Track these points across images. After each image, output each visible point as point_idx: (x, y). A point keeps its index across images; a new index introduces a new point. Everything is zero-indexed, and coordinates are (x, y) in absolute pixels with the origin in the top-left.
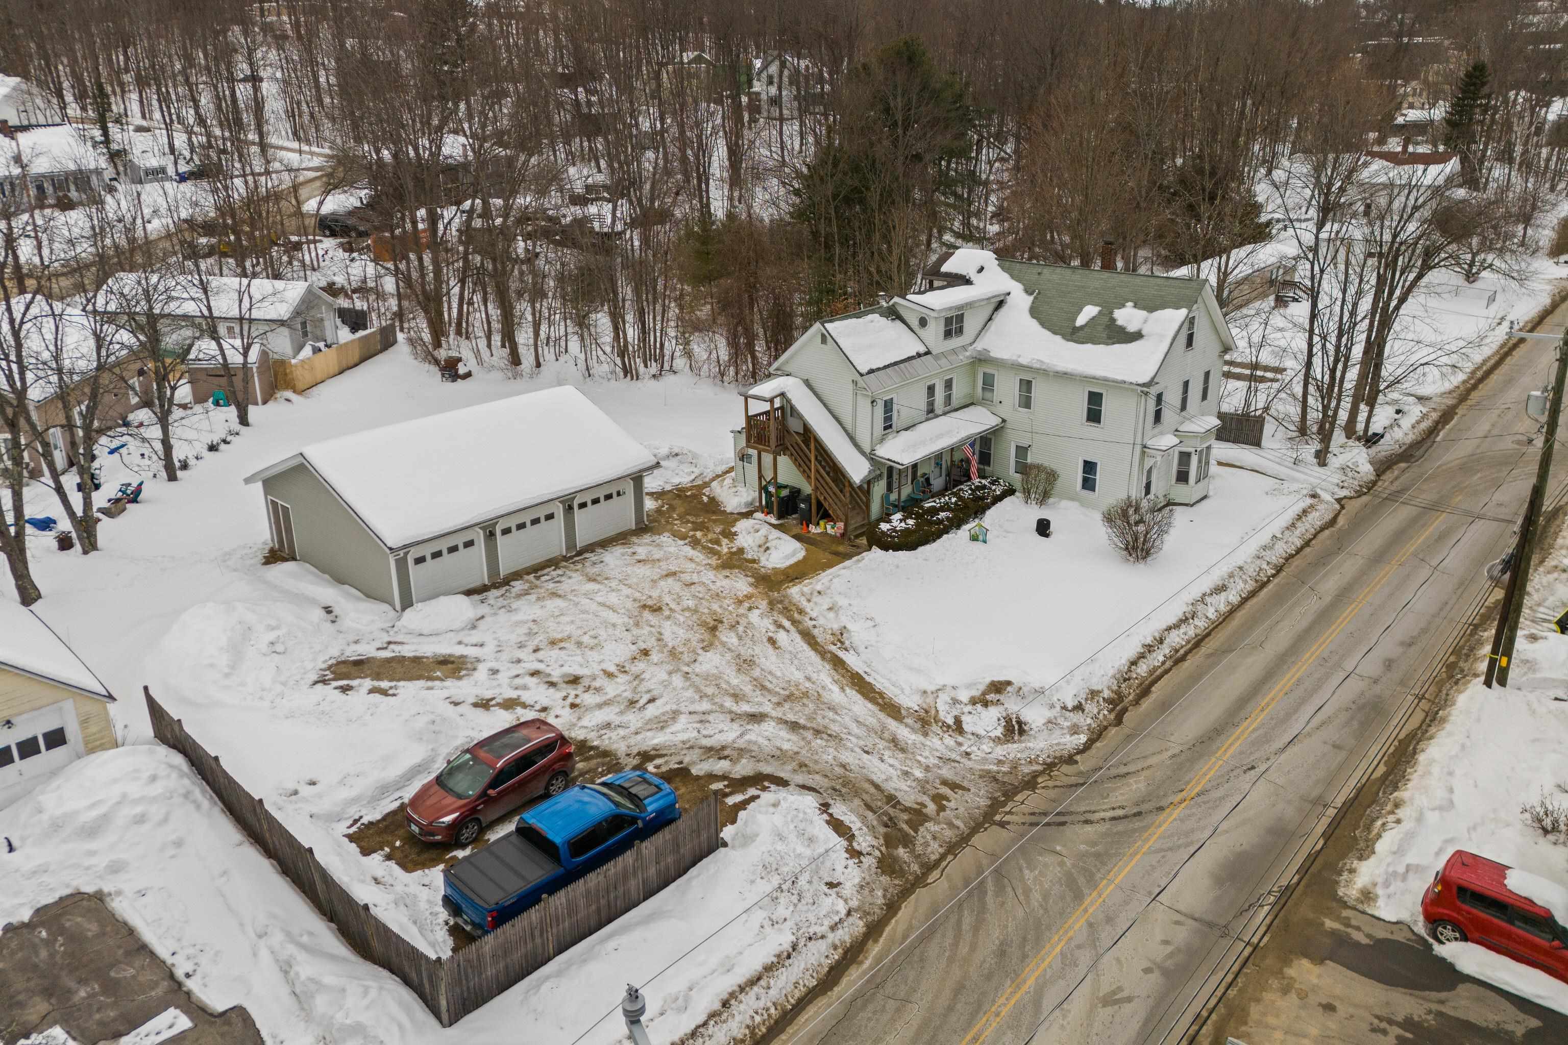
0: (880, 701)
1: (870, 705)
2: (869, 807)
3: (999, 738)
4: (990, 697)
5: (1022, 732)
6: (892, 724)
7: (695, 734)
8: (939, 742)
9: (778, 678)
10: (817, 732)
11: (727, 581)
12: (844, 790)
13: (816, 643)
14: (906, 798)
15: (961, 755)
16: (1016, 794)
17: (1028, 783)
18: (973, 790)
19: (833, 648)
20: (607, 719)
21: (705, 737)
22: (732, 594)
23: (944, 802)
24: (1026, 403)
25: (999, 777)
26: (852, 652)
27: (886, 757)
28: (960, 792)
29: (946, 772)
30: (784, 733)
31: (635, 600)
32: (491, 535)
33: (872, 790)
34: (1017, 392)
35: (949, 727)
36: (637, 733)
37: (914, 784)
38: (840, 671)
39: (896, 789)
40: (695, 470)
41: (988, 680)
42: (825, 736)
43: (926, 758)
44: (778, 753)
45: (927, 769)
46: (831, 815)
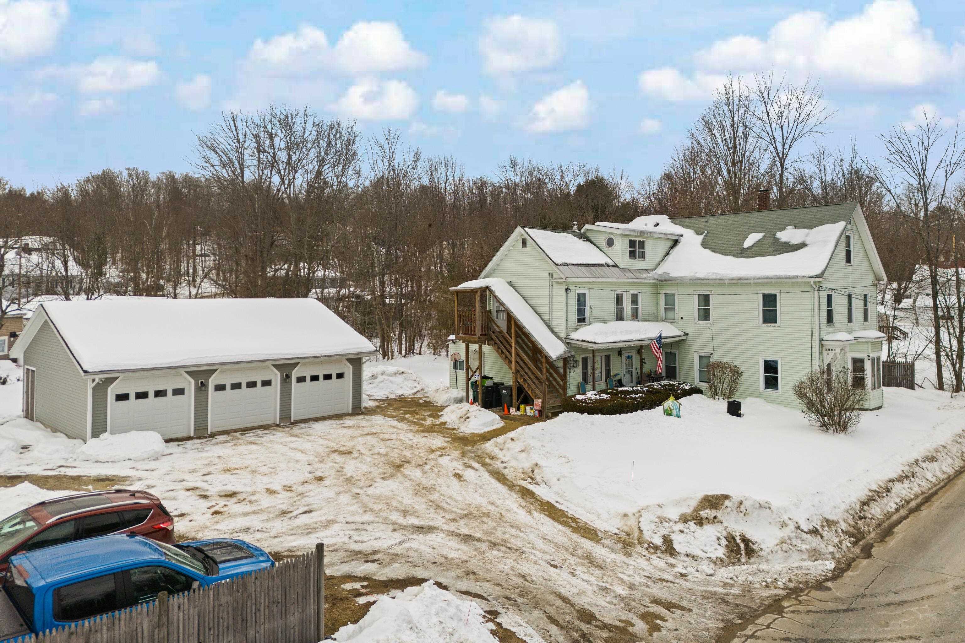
0: (573, 524)
1: (560, 527)
2: (553, 620)
3: (721, 560)
4: (704, 513)
5: (750, 552)
6: (587, 544)
7: (346, 539)
8: (646, 563)
9: (457, 501)
10: (494, 545)
11: (425, 439)
12: (520, 600)
13: (506, 479)
14: (604, 613)
15: (675, 576)
16: (758, 617)
17: (769, 606)
18: (695, 610)
19: (523, 483)
20: (248, 525)
21: (356, 542)
22: (427, 447)
23: (658, 622)
24: (705, 315)
25: (730, 598)
26: (543, 485)
27: (578, 572)
28: (679, 612)
29: (657, 591)
30: (453, 543)
31: (328, 447)
32: (202, 387)
33: (559, 603)
34: (696, 307)
35: (657, 548)
36: (276, 537)
37: (615, 601)
38: (529, 499)
39: (591, 605)
40: (417, 385)
41: (700, 495)
42: (504, 549)
43: (629, 576)
44: (442, 560)
45: (632, 587)
46: (499, 625)
